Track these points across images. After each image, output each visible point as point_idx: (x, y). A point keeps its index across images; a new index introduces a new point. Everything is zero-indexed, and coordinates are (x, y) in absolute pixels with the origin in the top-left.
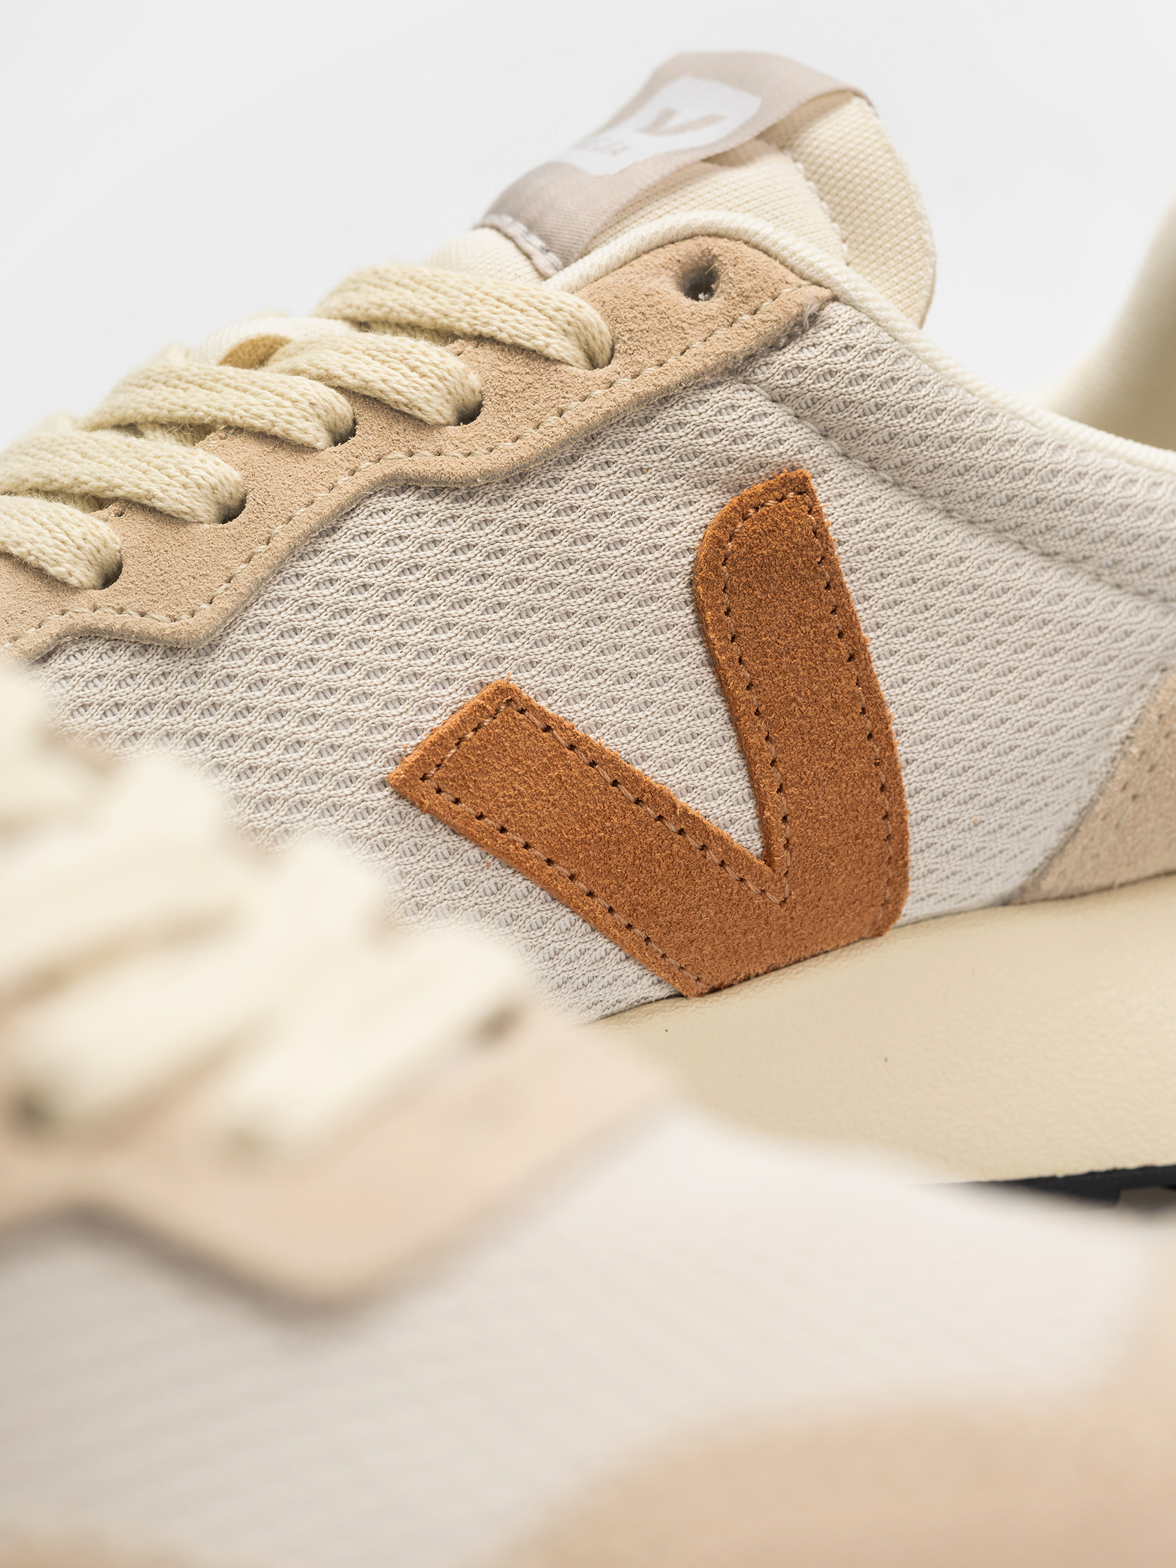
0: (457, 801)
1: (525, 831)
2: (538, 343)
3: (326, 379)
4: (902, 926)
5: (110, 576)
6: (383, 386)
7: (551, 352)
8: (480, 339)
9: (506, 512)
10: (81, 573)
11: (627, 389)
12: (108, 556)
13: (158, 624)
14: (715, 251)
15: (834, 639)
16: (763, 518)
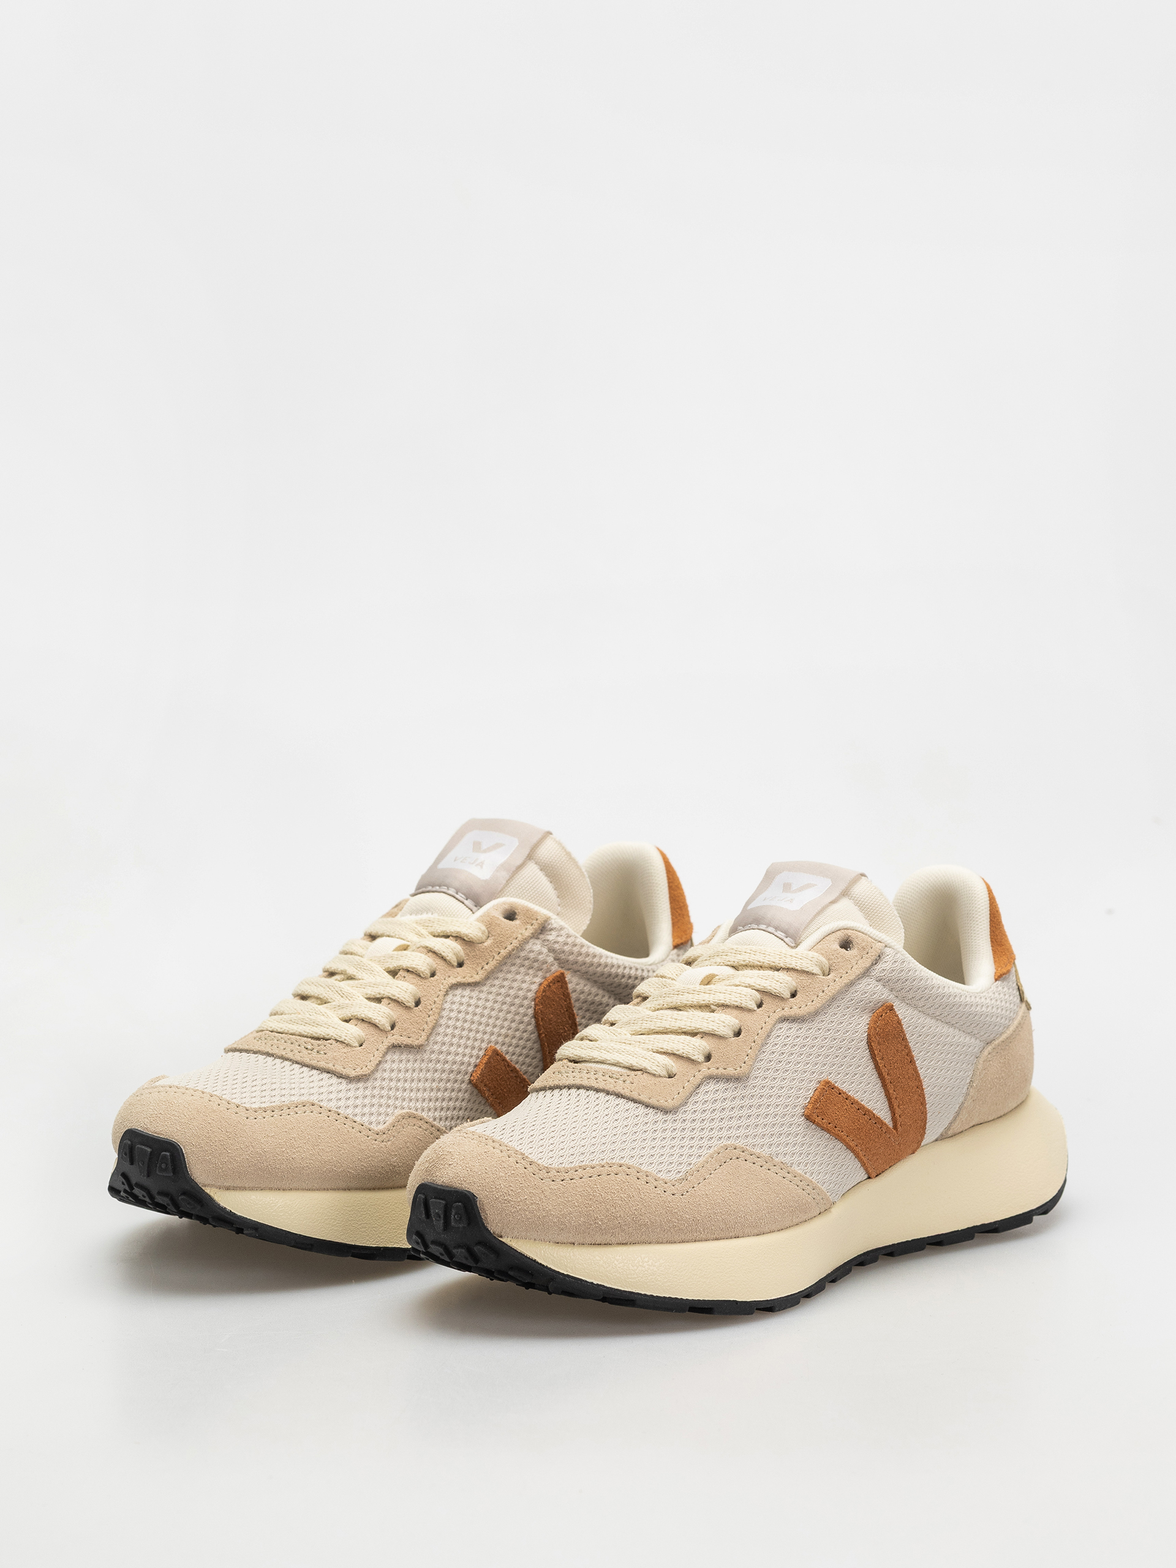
0: (823, 1119)
1: (841, 1127)
2: (810, 969)
3: (749, 986)
4: (923, 1146)
5: (708, 1058)
6: (769, 988)
7: (814, 972)
8: (788, 969)
9: (815, 1025)
10: (701, 1058)
11: (841, 983)
12: (706, 1051)
13: (730, 1071)
14: (849, 934)
15: (906, 1057)
16: (884, 1020)
